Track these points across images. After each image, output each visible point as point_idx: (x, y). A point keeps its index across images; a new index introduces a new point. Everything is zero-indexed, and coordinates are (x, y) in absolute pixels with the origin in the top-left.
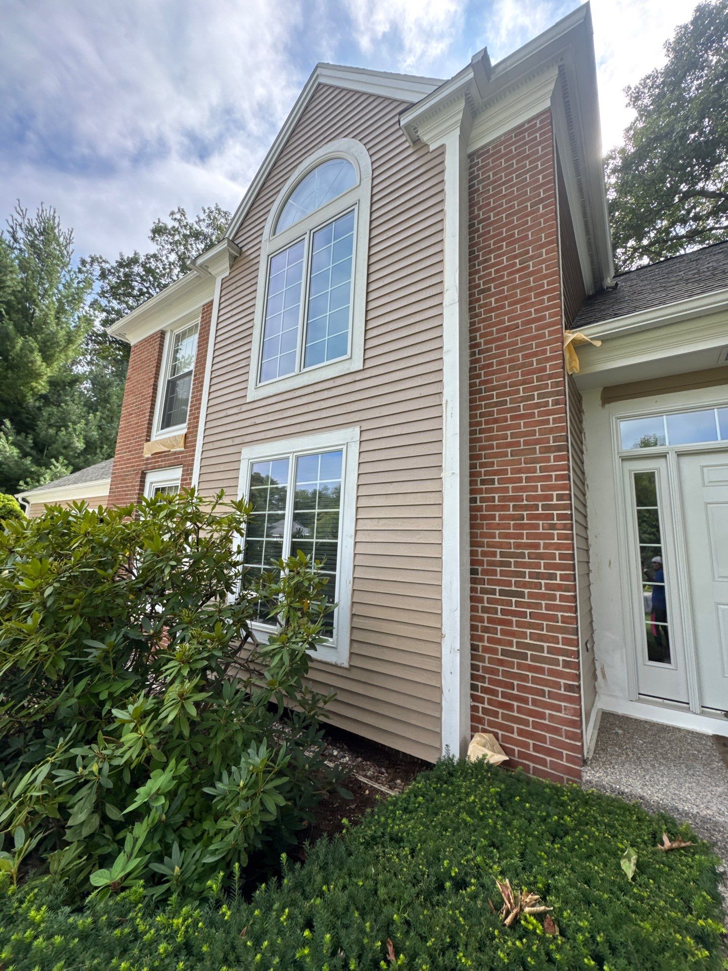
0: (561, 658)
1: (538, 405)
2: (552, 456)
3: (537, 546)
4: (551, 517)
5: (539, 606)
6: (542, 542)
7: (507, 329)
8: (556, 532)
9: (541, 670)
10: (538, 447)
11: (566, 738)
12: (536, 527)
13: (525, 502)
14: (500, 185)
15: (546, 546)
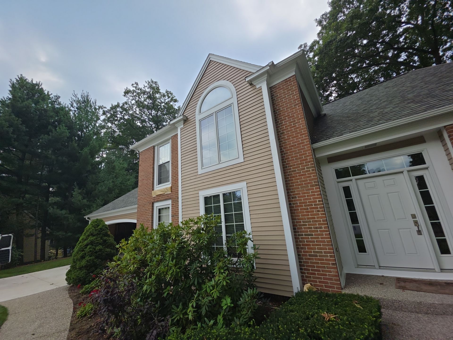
0: (329, 255)
1: (307, 171)
2: (314, 187)
3: (314, 218)
4: (317, 208)
5: (318, 238)
6: (316, 216)
7: (293, 146)
8: (320, 213)
9: (323, 260)
10: (309, 185)
11: (335, 281)
12: (313, 211)
13: (308, 204)
14: (282, 98)
15: (318, 218)
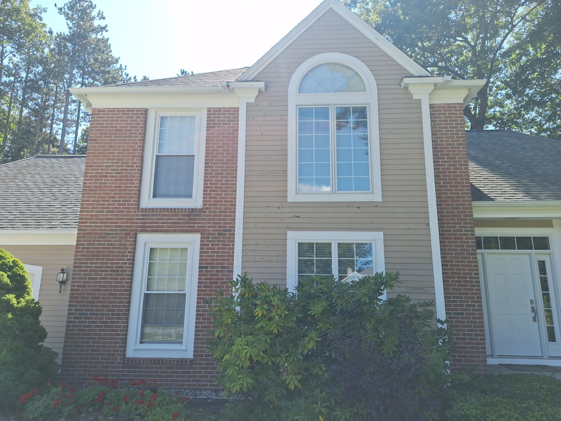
0: (479, 337)
1: (464, 235)
3: (467, 294)
4: (472, 282)
5: (469, 318)
6: (469, 292)
8: (474, 288)
9: (472, 343)
10: (465, 252)
12: (467, 286)
13: (462, 275)
15: (471, 294)
